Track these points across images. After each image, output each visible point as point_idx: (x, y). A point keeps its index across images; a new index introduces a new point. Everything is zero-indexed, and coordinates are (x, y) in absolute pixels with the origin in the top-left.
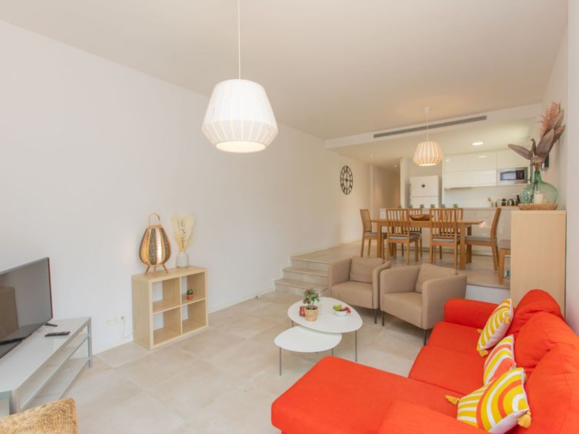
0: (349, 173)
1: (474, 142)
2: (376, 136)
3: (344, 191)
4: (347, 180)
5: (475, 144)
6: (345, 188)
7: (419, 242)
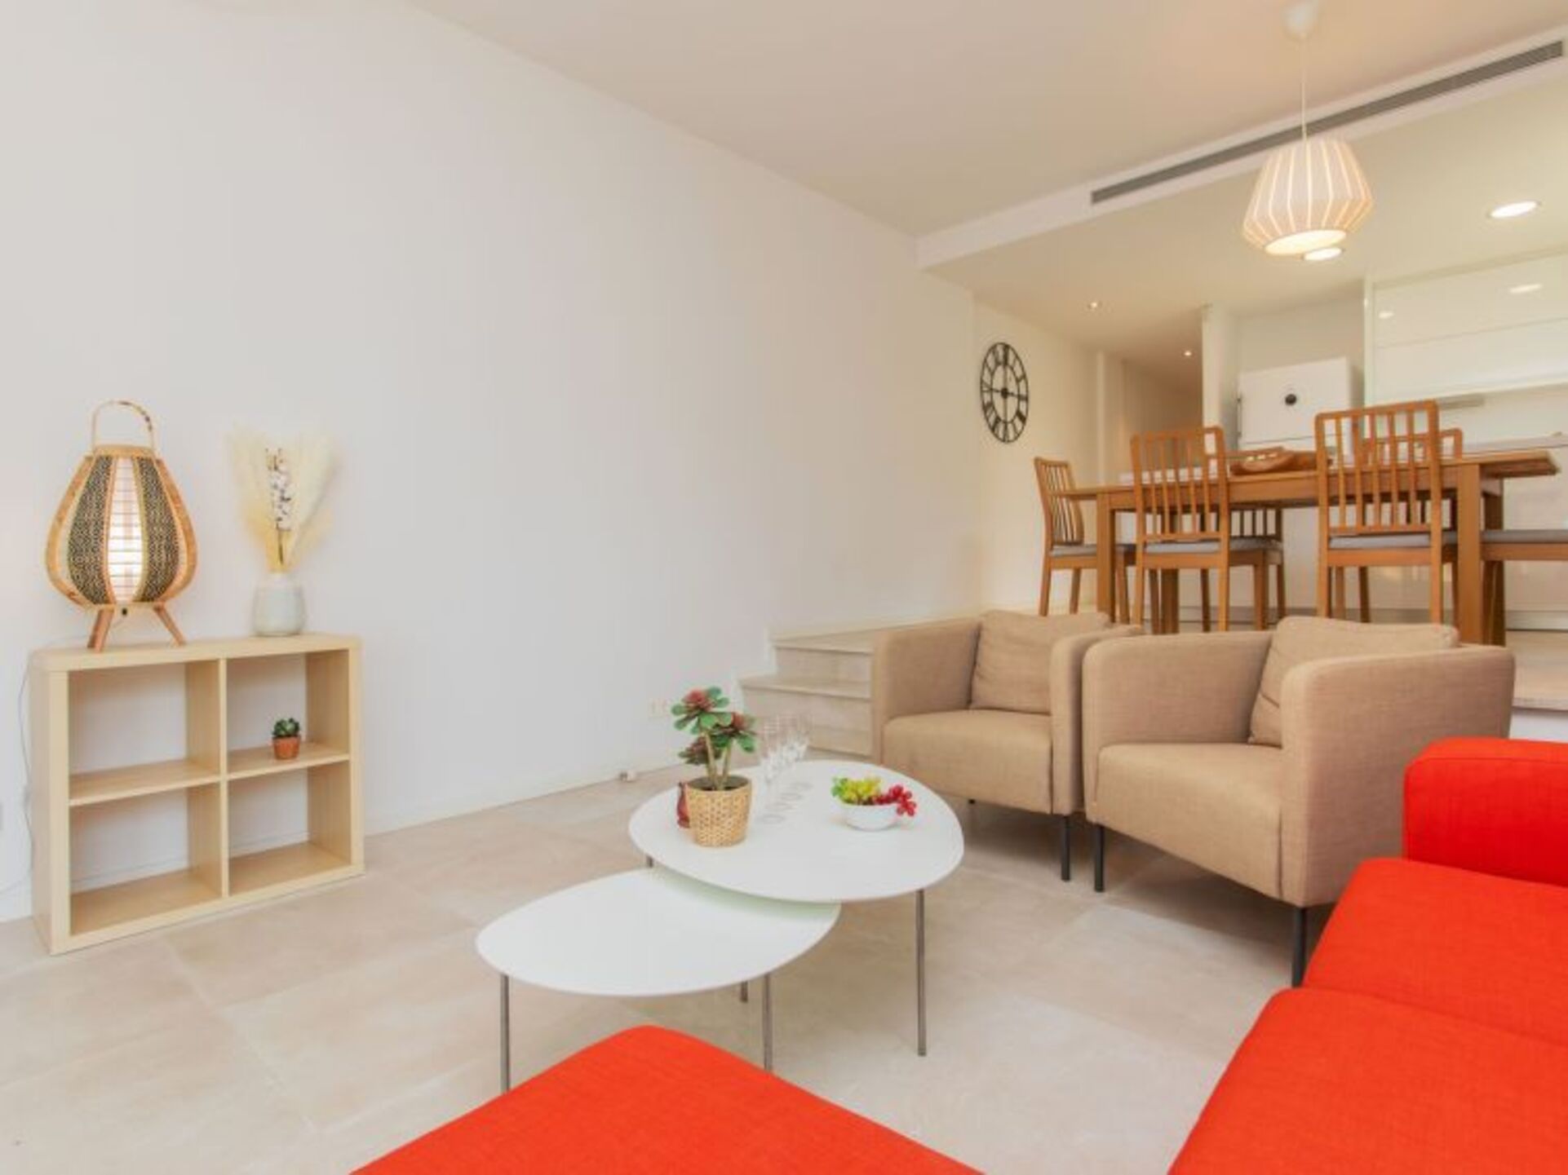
0: (1012, 369)
1: (1498, 204)
2: (1099, 196)
3: (993, 429)
4: (1005, 393)
5: (1504, 212)
6: (998, 420)
7: (1272, 571)
